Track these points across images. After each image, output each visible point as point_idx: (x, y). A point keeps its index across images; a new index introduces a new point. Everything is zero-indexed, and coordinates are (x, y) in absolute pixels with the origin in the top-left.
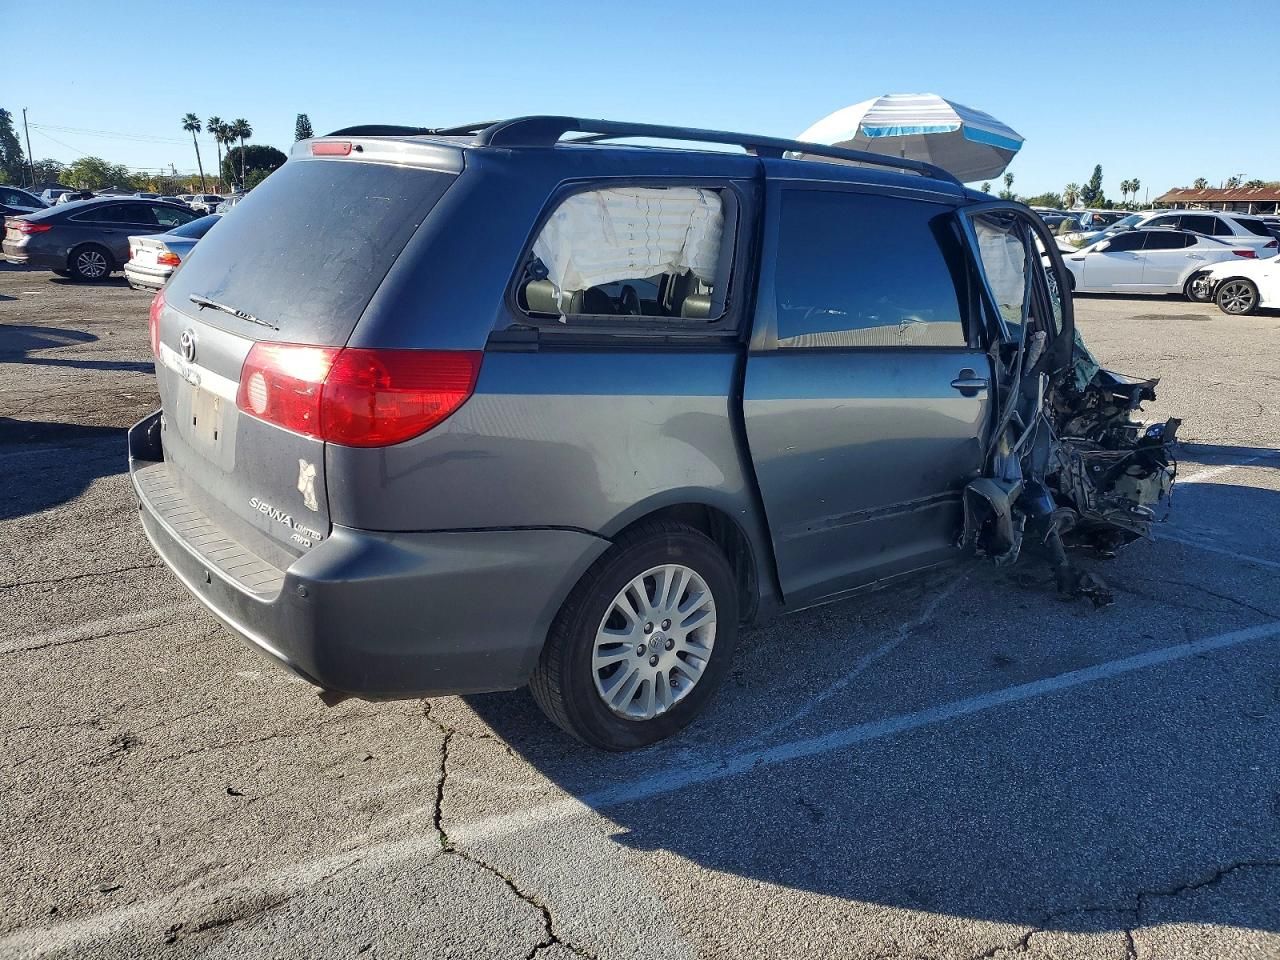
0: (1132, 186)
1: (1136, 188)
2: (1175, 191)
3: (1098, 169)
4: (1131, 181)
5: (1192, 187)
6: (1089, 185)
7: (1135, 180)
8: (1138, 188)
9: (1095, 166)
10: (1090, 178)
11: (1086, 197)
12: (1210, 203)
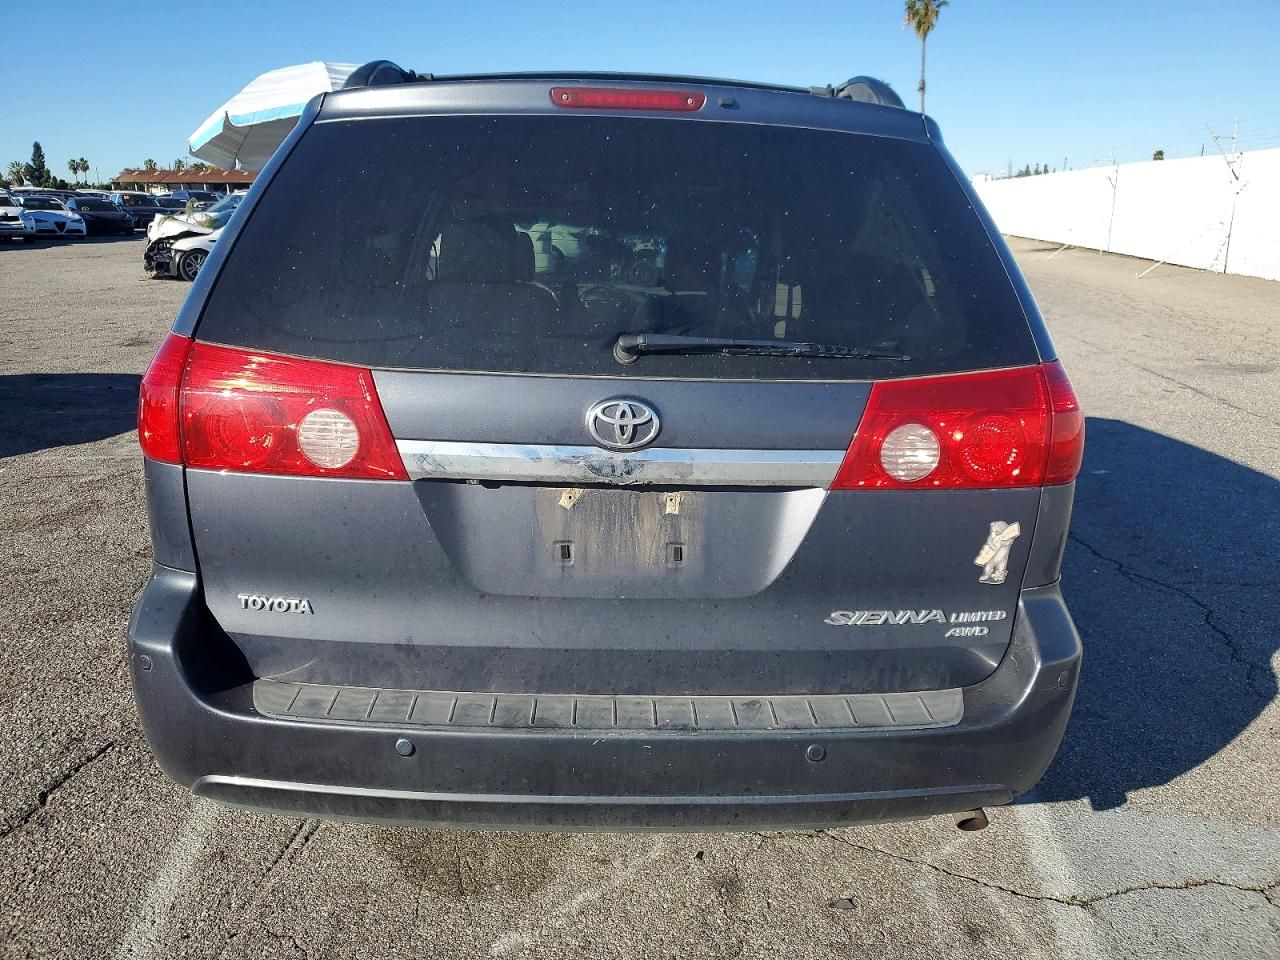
0: (80, 166)
1: (86, 169)
2: (129, 172)
3: (37, 147)
4: (78, 161)
5: (143, 168)
6: (31, 164)
7: (82, 160)
8: (87, 168)
9: (33, 144)
10: (31, 156)
11: (31, 176)
12: (167, 184)
